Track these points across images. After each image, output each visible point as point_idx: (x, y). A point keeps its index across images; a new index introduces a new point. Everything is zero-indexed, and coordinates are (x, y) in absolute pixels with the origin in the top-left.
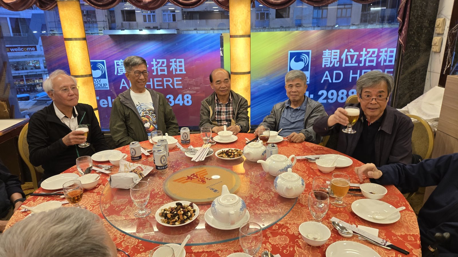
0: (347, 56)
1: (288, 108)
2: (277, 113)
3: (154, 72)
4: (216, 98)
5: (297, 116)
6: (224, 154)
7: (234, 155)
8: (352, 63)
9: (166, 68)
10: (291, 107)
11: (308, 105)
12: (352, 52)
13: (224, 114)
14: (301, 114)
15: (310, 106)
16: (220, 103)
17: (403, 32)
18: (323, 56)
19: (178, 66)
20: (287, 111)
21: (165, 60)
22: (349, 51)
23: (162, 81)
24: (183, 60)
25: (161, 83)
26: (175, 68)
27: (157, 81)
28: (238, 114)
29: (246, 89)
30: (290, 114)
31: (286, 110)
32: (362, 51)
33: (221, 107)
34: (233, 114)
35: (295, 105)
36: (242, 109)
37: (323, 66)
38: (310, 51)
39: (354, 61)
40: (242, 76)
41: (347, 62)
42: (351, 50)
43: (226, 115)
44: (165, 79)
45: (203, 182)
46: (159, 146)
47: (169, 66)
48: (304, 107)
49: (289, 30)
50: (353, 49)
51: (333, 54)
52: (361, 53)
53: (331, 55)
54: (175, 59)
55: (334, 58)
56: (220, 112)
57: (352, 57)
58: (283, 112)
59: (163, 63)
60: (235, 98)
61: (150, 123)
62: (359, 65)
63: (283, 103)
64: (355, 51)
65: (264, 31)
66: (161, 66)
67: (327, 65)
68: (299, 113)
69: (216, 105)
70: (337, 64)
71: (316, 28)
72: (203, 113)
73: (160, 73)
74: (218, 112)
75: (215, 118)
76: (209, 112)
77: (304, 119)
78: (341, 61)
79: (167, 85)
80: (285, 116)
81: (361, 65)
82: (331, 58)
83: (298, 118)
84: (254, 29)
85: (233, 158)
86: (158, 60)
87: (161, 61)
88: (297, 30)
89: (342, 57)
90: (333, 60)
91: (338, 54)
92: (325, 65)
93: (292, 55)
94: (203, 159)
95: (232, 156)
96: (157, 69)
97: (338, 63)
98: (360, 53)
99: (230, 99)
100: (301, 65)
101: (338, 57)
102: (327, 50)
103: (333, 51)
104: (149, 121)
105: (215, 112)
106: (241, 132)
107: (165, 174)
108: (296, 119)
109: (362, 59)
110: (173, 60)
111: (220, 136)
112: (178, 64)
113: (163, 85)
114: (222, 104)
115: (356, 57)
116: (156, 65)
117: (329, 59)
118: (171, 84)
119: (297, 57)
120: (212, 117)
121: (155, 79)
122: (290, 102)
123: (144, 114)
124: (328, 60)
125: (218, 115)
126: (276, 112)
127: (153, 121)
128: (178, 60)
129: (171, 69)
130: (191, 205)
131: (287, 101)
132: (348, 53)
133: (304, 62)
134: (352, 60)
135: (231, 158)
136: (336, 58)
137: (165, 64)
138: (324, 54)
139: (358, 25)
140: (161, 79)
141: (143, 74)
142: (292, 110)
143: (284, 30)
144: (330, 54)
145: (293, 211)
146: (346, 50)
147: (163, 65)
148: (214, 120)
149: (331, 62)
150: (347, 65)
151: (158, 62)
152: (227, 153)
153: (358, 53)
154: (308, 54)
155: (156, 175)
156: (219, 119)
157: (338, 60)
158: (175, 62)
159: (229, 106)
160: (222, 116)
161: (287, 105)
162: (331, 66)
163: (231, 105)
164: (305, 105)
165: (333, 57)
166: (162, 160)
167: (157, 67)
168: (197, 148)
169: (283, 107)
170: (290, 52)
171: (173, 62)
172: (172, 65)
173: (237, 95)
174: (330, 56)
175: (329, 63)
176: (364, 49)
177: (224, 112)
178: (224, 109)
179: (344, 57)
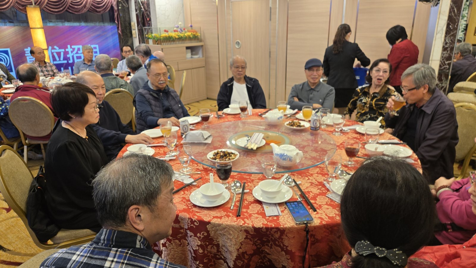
0: (52, 53)
8: (60, 60)
12: (58, 50)
32: (67, 48)
38: (8, 49)
39: (62, 58)
41: (54, 60)
42: (55, 47)
50: (57, 46)
57: (59, 54)
64: (60, 48)
115: (62, 54)
134: (59, 57)
138: (26, 52)
146: (50, 47)
176: (69, 46)
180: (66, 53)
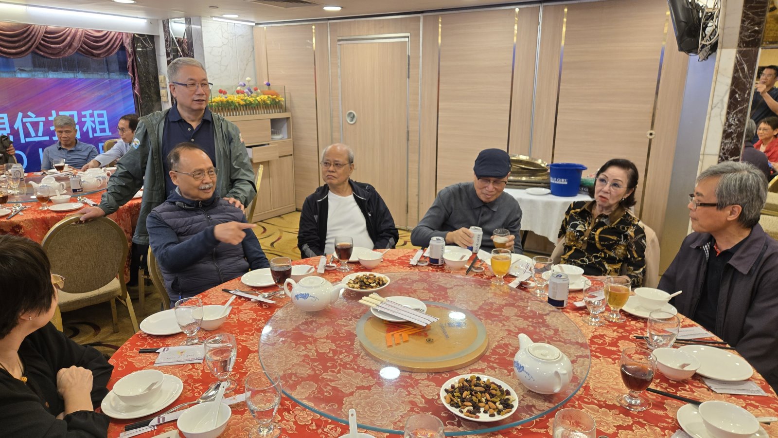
8: (37, 136)
12: (33, 117)
22: (26, 116)
39: (40, 133)
41: (27, 134)
42: (30, 113)
50: (34, 112)
57: (35, 125)
62: (51, 138)
64: (37, 116)
78: (15, 133)
98: (47, 119)
101: (7, 126)
132: (25, 120)
134: (36, 131)
146: (20, 115)
150: (28, 140)
153: (43, 119)
157: (8, 131)
176: (54, 112)
180: (48, 124)
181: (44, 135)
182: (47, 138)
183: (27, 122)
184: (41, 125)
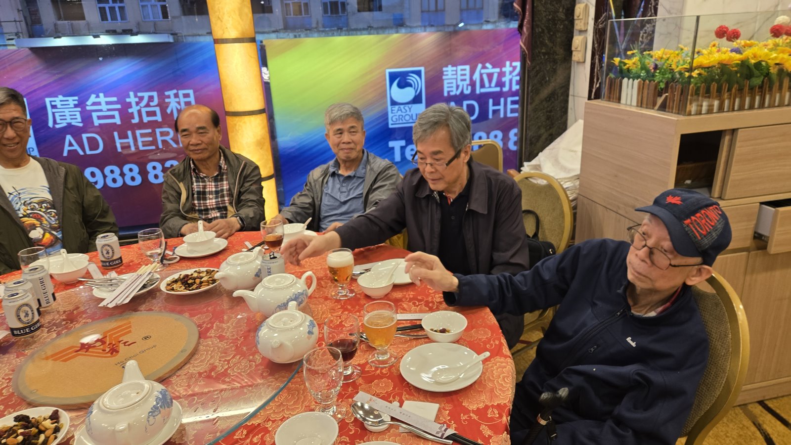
0: (481, 75)
1: (334, 174)
2: (315, 185)
3: (133, 118)
4: (192, 166)
5: (351, 189)
6: (179, 283)
7: (201, 283)
8: (490, 87)
9: (157, 110)
10: (340, 172)
11: (369, 167)
12: (490, 69)
13: (211, 196)
14: (356, 184)
15: (372, 169)
16: (202, 175)
17: (525, 29)
18: (444, 77)
19: (183, 104)
20: (334, 181)
21: (155, 94)
22: (484, 67)
23: (153, 134)
24: (191, 92)
25: (151, 139)
26: (177, 109)
27: (142, 135)
28: (240, 194)
29: (260, 144)
30: (338, 186)
31: (331, 179)
32: (505, 66)
33: (204, 184)
34: (231, 195)
35: (347, 168)
36: (247, 185)
37: (446, 94)
38: (422, 69)
39: (493, 84)
40: (247, 119)
41: (482, 85)
42: (488, 65)
43: (217, 198)
44: (158, 131)
45: (112, 354)
46: (19, 282)
47: (163, 106)
48: (361, 171)
49: (383, 33)
50: (491, 64)
51: (459, 72)
52: (504, 69)
53: (456, 74)
54: (175, 91)
55: (462, 80)
56: (204, 193)
57: (490, 76)
58: (327, 182)
59: (151, 98)
60: (232, 163)
61: (44, 230)
62: (501, 89)
63: (324, 166)
64: (494, 67)
65: (340, 35)
66: (148, 105)
67: (452, 91)
68: (354, 183)
69: (194, 179)
70: (467, 89)
71: (428, 29)
72: (167, 198)
73: (146, 119)
74: (199, 193)
75: (194, 205)
76: (179, 194)
77: (362, 194)
78: (473, 84)
79: (164, 142)
80: (329, 191)
81: (506, 89)
82: (456, 79)
83: (353, 193)
84: (323, 31)
85: (197, 288)
86: (140, 94)
87: (146, 95)
88: (397, 32)
89: (474, 78)
90: (460, 83)
91: (468, 72)
92: (449, 92)
93: (393, 77)
94: (127, 301)
95: (194, 286)
96: (139, 112)
97: (470, 88)
98: (501, 70)
99: (220, 167)
100: (408, 94)
101: (468, 77)
102: (450, 66)
103: (460, 68)
104: (41, 224)
105: (193, 195)
106: (242, 229)
107: (35, 342)
108: (348, 195)
109: (506, 79)
110: (171, 93)
111: (189, 244)
112: (183, 100)
113: (154, 142)
114: (205, 177)
115: (495, 77)
116: (137, 104)
117: (454, 81)
118: (172, 139)
119: (401, 80)
120: (185, 204)
121: (138, 132)
122: (337, 165)
123: (29, 212)
124: (452, 83)
125: (199, 199)
126: (313, 184)
127: (50, 224)
128: (181, 93)
129: (169, 111)
130: (55, 417)
131: (331, 163)
132: (483, 71)
133: (415, 88)
134: (490, 81)
135: (193, 290)
136: (465, 80)
137: (156, 101)
138: (445, 73)
139: (495, 22)
140: (149, 131)
141: (12, 127)
142: (342, 179)
143: (375, 32)
144: (454, 73)
145: (289, 390)
146: (480, 66)
147: (152, 104)
148: (192, 209)
149: (458, 87)
150: (483, 90)
151: (141, 98)
152: (185, 281)
153: (498, 70)
154: (418, 73)
155: (13, 350)
156: (203, 208)
157: (468, 82)
158: (176, 96)
159: (222, 180)
160: (208, 201)
161: (332, 170)
162: (458, 93)
163: (225, 177)
164: (363, 168)
165: (459, 78)
166: (22, 315)
167: (138, 108)
168: (124, 277)
169: (325, 174)
170: (388, 71)
171: (172, 96)
172: (170, 103)
173: (238, 157)
174: (455, 77)
175: (454, 89)
176: (508, 63)
177: (211, 193)
178: (211, 186)
179: (476, 76)
180: (501, 74)
181: (496, 86)
182: (498, 89)
183: (484, 73)
184: (495, 76)
